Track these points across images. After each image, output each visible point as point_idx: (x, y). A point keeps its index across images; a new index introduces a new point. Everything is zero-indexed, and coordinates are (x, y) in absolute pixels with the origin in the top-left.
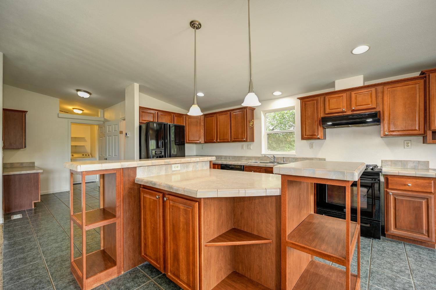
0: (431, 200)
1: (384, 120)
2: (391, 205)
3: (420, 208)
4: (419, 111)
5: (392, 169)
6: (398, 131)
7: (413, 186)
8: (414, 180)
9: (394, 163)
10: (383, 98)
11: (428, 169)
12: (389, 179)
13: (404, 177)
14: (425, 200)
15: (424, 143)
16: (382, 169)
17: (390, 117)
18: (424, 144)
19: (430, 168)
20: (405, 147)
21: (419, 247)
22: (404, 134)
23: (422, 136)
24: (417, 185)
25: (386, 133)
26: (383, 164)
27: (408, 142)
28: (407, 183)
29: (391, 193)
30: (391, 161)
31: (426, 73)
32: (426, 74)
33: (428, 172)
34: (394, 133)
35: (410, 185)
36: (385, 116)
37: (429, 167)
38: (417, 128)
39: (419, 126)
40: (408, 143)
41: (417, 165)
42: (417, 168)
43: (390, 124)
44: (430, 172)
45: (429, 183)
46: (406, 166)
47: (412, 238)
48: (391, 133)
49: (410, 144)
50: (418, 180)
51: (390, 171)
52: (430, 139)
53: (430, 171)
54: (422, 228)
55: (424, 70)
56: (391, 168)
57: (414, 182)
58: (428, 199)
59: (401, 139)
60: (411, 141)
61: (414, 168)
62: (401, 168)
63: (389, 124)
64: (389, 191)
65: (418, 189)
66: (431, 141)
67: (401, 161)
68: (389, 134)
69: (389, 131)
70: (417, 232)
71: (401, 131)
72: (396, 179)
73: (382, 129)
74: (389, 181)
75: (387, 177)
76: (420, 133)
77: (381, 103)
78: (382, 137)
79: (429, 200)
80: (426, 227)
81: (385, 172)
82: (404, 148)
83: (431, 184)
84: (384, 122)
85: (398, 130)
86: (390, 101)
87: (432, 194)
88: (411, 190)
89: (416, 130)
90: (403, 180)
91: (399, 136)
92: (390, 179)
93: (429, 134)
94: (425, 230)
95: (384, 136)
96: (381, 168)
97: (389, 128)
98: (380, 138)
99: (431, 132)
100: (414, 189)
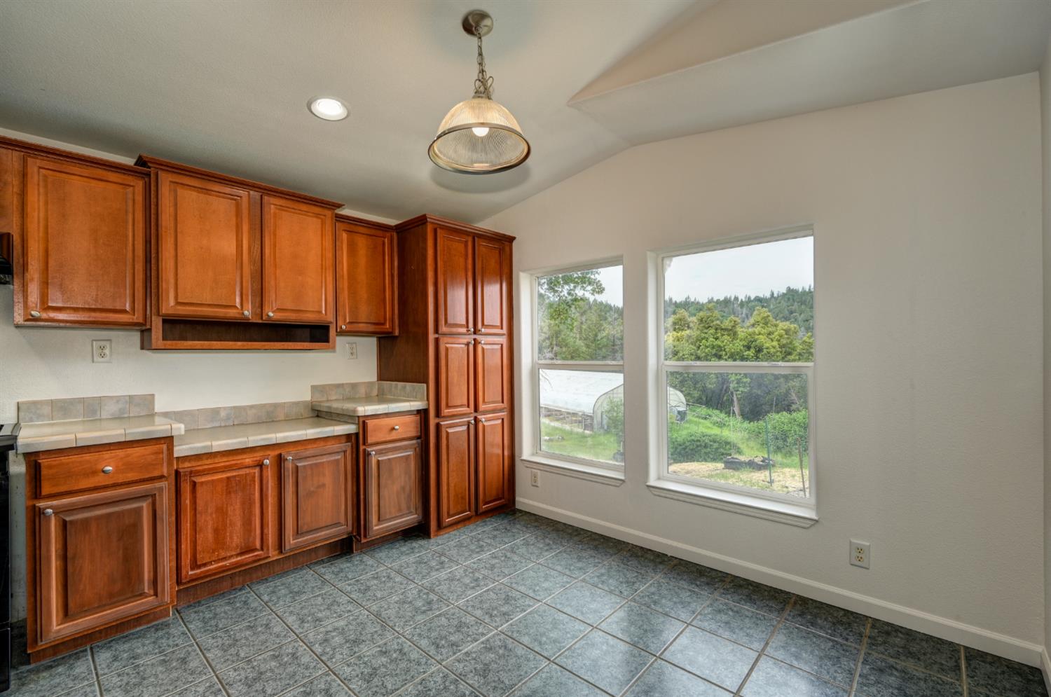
0: (161, 495)
1: (25, 267)
2: (49, 551)
3: (135, 528)
4: (134, 260)
5: (56, 429)
6: (76, 310)
7: (117, 471)
8: (121, 453)
9: (62, 408)
10: (23, 194)
11: (151, 415)
12: (42, 465)
13: (92, 450)
14: (148, 501)
15: (142, 348)
16: (16, 438)
17: (47, 263)
18: (144, 351)
19: (157, 410)
20: (95, 359)
21: (133, 634)
22: (91, 319)
23: (137, 330)
24: (129, 466)
25: (33, 313)
26: (22, 414)
27: (102, 343)
28: (100, 467)
29: (50, 511)
30: (52, 403)
31: (149, 164)
32: (149, 167)
33: (153, 424)
34: (61, 316)
35: (110, 468)
36: (30, 254)
37: (153, 409)
38: (128, 308)
39: (133, 302)
40: (102, 348)
41: (128, 406)
42: (126, 416)
43: (47, 283)
44: (156, 423)
45: (156, 453)
46: (99, 413)
47: (114, 621)
48: (53, 315)
49: (107, 351)
50: (130, 451)
51: (46, 439)
52: (157, 339)
53: (157, 420)
54: (141, 580)
55: (145, 154)
56: (53, 425)
57: (122, 458)
58: (155, 494)
59: (84, 337)
60: (110, 340)
61: (119, 418)
62: (84, 421)
63: (45, 284)
64: (41, 504)
65: (131, 476)
66: (161, 343)
67: (82, 401)
68: (44, 315)
69: (46, 306)
70: (130, 598)
71: (84, 309)
72: (64, 459)
73: (18, 298)
74: (44, 472)
75: (34, 460)
76: (135, 321)
77: (15, 209)
78: (17, 326)
79: (157, 497)
80: (149, 572)
81: (28, 445)
82: (93, 362)
83: (161, 456)
84: (26, 274)
85: (75, 306)
86: (47, 211)
87: (163, 479)
88: (111, 483)
89: (124, 311)
90: (87, 457)
91: (77, 325)
92: (43, 462)
93: (157, 326)
94: (149, 580)
95: (26, 321)
96: (14, 434)
97: (44, 298)
98: (14, 329)
99: (161, 319)
100: (121, 478)
